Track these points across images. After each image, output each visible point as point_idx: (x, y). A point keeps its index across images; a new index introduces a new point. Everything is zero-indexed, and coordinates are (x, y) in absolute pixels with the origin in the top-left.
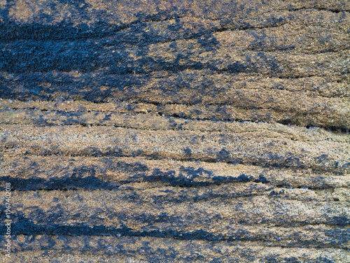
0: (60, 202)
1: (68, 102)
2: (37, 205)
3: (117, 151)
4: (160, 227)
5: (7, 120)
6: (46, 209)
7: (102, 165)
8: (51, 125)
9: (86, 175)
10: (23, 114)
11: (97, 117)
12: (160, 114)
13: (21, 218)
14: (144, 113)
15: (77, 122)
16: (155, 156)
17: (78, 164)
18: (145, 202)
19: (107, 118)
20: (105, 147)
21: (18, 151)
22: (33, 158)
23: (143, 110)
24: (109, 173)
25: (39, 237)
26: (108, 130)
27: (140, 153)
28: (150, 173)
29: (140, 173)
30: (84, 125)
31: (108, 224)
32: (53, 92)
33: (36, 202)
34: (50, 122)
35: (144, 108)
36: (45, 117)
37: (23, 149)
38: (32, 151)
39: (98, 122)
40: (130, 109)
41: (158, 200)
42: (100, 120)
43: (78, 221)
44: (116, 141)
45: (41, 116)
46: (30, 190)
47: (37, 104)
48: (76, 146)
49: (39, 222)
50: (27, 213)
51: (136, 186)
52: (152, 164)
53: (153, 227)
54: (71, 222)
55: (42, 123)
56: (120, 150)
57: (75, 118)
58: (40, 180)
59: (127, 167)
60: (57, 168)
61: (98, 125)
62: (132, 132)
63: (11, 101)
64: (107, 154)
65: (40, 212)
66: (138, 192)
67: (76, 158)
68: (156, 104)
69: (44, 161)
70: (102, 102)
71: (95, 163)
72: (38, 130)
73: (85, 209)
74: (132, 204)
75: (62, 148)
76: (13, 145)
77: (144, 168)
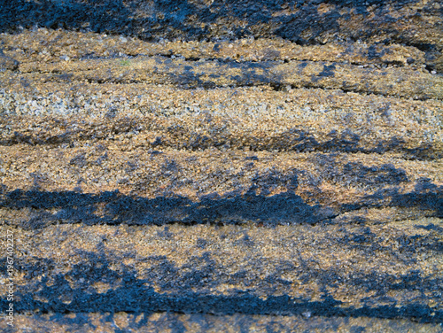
0: (209, 249)
1: (244, 41)
2: (164, 254)
3: (348, 139)
4: (399, 298)
5: (119, 74)
6: (180, 263)
7: (312, 169)
8: (208, 86)
9: (278, 190)
10: (151, 63)
11: (306, 70)
12: (429, 68)
13: (130, 279)
14: (399, 64)
15: (263, 80)
16: (423, 153)
17: (263, 168)
18: (382, 249)
19: (328, 72)
20: (326, 131)
21: (139, 138)
22: (171, 152)
23: (399, 59)
24: (325, 186)
25: (157, 317)
26: (330, 97)
27: (395, 145)
28: (409, 188)
29: (387, 187)
30: (277, 87)
31: (297, 293)
32: (213, 20)
33: (161, 248)
34: (207, 79)
35: (401, 53)
36: (196, 71)
37: (149, 134)
38: (168, 137)
39: (309, 80)
40: (372, 55)
41: (409, 245)
42: (312, 76)
43: (239, 287)
44: (349, 118)
45: (188, 68)
46: (150, 224)
47: (176, 46)
48: (264, 127)
49: (163, 288)
50: (141, 271)
51: (374, 214)
52: (416, 169)
53: (385, 299)
54: (224, 289)
55: (188, 81)
56: (356, 138)
57: (259, 72)
58: (180, 202)
59: (362, 174)
60: (217, 176)
61: (308, 86)
62: (379, 101)
63: (123, 40)
64: (327, 146)
65: (167, 267)
66: (373, 229)
67: (260, 155)
68: (423, 47)
69: (193, 159)
71: (300, 165)
72: (182, 94)
73: (258, 263)
74: (354, 253)
75: (233, 131)
76: (130, 126)
77: (399, 176)
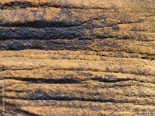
0: (59, 88)
1: (63, 51)
2: (51, 89)
3: (81, 68)
4: (96, 97)
5: (41, 57)
6: (54, 90)
7: (75, 74)
8: (57, 59)
9: (70, 77)
10: (47, 55)
11: (74, 56)
12: (97, 55)
13: (45, 93)
14: (91, 54)
15: (66, 58)
16: (96, 70)
17: (67, 74)
18: (91, 88)
19: (78, 56)
20: (77, 67)
21: (45, 68)
22: (50, 71)
23: (91, 53)
24: (78, 77)
25: (51, 101)
26: (78, 61)
27: (90, 69)
28: (93, 77)
29: (89, 77)
30: (69, 59)
31: (76, 96)
32: (58, 47)
34: (57, 58)
36: (55, 56)
37: (47, 68)
38: (50, 68)
39: (74, 58)
40: (86, 53)
41: (96, 87)
42: (75, 57)
43: (66, 95)
44: (81, 65)
45: (53, 56)
46: (49, 83)
47: (51, 51)
48: (66, 66)
49: (51, 95)
50: (47, 92)
51: (88, 81)
52: (94, 74)
53: (93, 97)
54: (63, 95)
55: (54, 58)
56: (83, 68)
57: (66, 56)
58: (53, 80)
59: (85, 74)
60: (59, 75)
61: (74, 59)
62: (87, 61)
63: (42, 50)
64: (78, 70)
65: (52, 91)
66: (88, 84)
67: (66, 71)
68: (96, 51)
69: (54, 72)
70: (76, 51)
71: (73, 73)
72: (52, 61)
73: (69, 90)
74: (86, 88)
75: (61, 67)
76: (43, 67)
77: (91, 75)
